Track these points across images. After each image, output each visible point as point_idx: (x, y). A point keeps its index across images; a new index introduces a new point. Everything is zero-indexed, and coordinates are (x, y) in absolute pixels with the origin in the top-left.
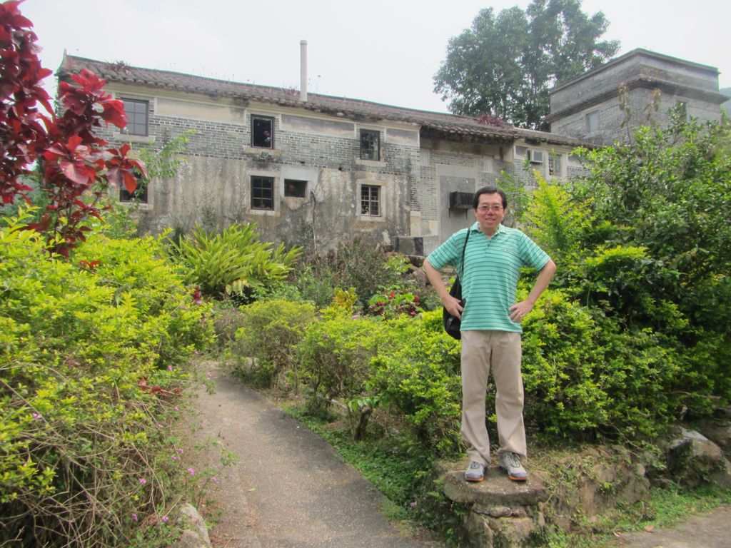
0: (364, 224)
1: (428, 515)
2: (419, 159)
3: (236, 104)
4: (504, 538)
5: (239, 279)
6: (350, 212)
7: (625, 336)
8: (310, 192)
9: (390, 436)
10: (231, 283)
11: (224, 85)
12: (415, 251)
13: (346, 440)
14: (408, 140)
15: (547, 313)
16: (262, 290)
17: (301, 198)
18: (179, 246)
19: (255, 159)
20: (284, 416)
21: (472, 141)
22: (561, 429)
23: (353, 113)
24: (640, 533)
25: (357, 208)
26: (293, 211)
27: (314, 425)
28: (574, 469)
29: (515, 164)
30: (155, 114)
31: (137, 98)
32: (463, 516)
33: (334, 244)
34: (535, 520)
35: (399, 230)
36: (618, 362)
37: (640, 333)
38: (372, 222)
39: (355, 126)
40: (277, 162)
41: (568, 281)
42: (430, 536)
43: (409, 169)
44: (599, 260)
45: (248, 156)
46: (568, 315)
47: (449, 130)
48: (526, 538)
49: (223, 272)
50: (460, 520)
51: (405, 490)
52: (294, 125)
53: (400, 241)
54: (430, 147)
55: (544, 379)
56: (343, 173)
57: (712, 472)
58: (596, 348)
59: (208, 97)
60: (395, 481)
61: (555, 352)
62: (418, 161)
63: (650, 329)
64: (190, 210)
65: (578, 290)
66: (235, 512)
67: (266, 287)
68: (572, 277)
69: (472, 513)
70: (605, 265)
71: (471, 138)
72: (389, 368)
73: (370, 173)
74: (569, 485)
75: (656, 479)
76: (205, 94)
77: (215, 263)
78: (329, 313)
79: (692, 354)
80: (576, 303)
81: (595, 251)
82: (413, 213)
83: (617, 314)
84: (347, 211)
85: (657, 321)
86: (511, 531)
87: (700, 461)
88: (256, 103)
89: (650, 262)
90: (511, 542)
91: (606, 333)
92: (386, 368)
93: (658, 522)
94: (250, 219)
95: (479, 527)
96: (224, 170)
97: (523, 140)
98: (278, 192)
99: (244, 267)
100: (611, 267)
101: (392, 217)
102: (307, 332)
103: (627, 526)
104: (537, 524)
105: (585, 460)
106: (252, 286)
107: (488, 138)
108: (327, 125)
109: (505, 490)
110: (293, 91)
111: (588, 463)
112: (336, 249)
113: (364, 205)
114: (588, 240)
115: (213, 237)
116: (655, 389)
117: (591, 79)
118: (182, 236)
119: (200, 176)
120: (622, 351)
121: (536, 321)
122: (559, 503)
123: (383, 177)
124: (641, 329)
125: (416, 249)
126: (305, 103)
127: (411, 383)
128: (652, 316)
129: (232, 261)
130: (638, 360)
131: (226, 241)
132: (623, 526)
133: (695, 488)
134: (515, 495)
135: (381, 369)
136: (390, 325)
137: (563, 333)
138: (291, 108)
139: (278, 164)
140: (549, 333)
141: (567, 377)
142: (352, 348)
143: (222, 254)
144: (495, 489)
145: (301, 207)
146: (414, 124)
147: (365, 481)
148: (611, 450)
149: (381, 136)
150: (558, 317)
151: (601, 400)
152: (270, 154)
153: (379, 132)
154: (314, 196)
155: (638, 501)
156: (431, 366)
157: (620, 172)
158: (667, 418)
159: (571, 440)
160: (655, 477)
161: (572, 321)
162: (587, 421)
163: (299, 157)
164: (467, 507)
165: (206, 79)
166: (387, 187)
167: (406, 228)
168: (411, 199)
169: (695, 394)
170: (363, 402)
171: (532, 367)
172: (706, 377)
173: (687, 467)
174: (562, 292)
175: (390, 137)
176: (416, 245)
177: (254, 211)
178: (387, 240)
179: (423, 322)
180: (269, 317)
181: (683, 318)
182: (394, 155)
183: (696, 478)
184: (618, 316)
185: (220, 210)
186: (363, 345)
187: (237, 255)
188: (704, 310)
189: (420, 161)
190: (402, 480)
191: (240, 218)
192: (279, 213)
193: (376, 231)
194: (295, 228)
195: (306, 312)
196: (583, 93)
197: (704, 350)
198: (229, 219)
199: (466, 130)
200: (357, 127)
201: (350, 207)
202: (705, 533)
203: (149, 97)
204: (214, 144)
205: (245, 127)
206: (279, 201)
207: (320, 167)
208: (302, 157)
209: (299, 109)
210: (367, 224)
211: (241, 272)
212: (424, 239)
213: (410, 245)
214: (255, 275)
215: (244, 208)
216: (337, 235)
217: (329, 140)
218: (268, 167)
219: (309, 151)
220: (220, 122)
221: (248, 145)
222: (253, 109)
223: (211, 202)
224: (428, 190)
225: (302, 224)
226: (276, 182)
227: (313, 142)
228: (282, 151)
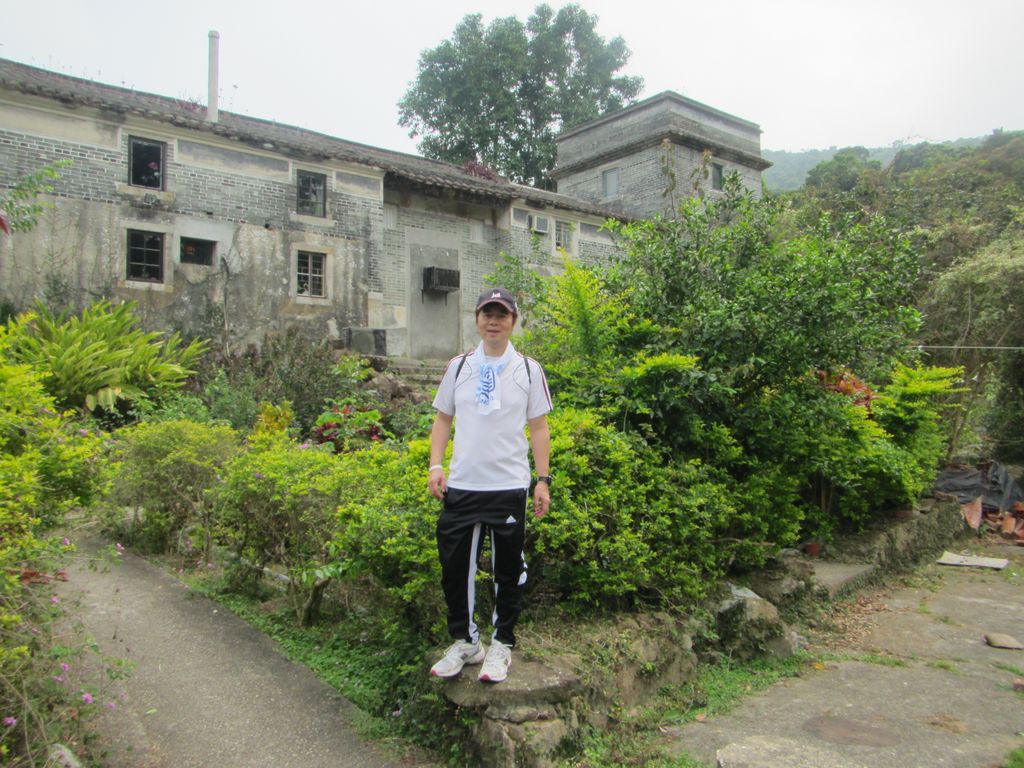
0: (300, 308)
1: (421, 727)
2: (381, 218)
3: (105, 117)
4: (530, 749)
5: (107, 386)
6: (280, 290)
7: (669, 470)
8: (219, 258)
9: (356, 617)
10: (95, 392)
11: (83, 86)
12: (374, 349)
13: (289, 626)
14: (367, 190)
15: (577, 442)
16: (148, 405)
17: (207, 267)
19: (134, 204)
20: (192, 595)
21: (456, 197)
22: (591, 595)
23: (287, 146)
24: (691, 725)
25: (291, 284)
26: (193, 285)
27: (239, 606)
28: (610, 648)
29: (513, 232)
32: (472, 724)
33: (256, 337)
34: (568, 722)
35: (351, 319)
36: (662, 504)
37: (687, 467)
38: (313, 306)
39: (291, 165)
40: (169, 210)
41: (600, 398)
42: (425, 757)
43: (367, 232)
44: (640, 371)
45: (123, 199)
46: (602, 443)
47: (425, 181)
48: (557, 748)
49: (82, 375)
50: (467, 730)
51: (381, 694)
52: (196, 156)
53: (354, 334)
54: (397, 202)
55: (573, 530)
56: (271, 232)
57: (768, 638)
58: (634, 487)
59: (60, 103)
60: (366, 681)
61: (586, 492)
62: (381, 221)
63: (698, 460)
64: (25, 278)
65: (613, 410)
66: (130, 749)
67: (151, 399)
68: (605, 393)
69: (484, 720)
70: (646, 377)
71: (453, 194)
72: (364, 521)
74: (605, 669)
75: (703, 653)
76: (55, 98)
77: (69, 362)
78: (262, 441)
79: (745, 491)
80: (611, 427)
81: (634, 359)
82: (372, 295)
83: (660, 442)
84: (275, 288)
85: (704, 449)
86: (539, 741)
87: (755, 626)
88: (138, 118)
89: (701, 375)
90: (538, 755)
91: (647, 466)
92: (360, 522)
93: (711, 709)
94: (125, 295)
95: (495, 739)
96: (83, 217)
97: (523, 201)
98: (170, 256)
99: (116, 369)
100: (654, 380)
101: (342, 299)
102: (228, 469)
103: (675, 716)
104: (570, 726)
105: (623, 636)
106: (129, 397)
107: (477, 195)
108: (247, 161)
109: (529, 685)
110: (195, 105)
111: (627, 638)
112: (259, 345)
113: (302, 281)
114: (621, 343)
115: (64, 321)
116: (703, 538)
117: (609, 125)
120: (666, 490)
121: (563, 452)
122: (594, 695)
123: (330, 241)
124: (687, 460)
125: (376, 347)
126: (215, 125)
127: (398, 544)
128: (699, 443)
129: (96, 358)
130: (686, 502)
131: (87, 328)
132: (671, 718)
133: (748, 660)
134: (542, 691)
135: (352, 524)
136: (358, 458)
137: (595, 468)
138: (192, 131)
139: (170, 214)
140: (579, 469)
141: (602, 526)
142: (302, 493)
143: (82, 348)
144: (516, 684)
145: (207, 281)
146: (376, 168)
147: (323, 686)
148: (652, 620)
149: (328, 181)
150: (590, 447)
151: (642, 555)
152: (158, 197)
153: (325, 176)
154: (226, 264)
155: (685, 683)
156: (426, 517)
157: (662, 256)
158: (716, 573)
159: (603, 609)
160: (703, 650)
161: (607, 451)
162: (625, 583)
163: (204, 205)
164: (478, 712)
165: (54, 74)
166: (335, 256)
167: (361, 316)
168: (370, 274)
169: (747, 541)
170: (323, 573)
171: (559, 515)
172: (760, 519)
173: (741, 635)
174: (592, 412)
175: (341, 184)
176: (376, 340)
177: (131, 283)
178: (334, 332)
179: (411, 456)
180: (164, 447)
181: (735, 445)
182: (346, 211)
183: (750, 647)
184: (661, 445)
185: (75, 280)
186: (320, 488)
187: (106, 350)
188: (759, 435)
189: (383, 221)
190: (376, 680)
191: (108, 293)
192: (172, 288)
193: (318, 318)
194: (196, 310)
195: (223, 438)
196: (599, 143)
197: (758, 485)
198: (91, 293)
199: (448, 181)
200: (293, 167)
201: (281, 282)
202: (766, 717)
204: (68, 177)
205: (119, 153)
206: (172, 269)
207: (236, 221)
208: (209, 206)
209: (205, 133)
210: (305, 308)
211: (111, 376)
212: (387, 332)
213: (368, 340)
214: (134, 380)
215: (116, 278)
216: (260, 323)
217: (251, 182)
218: (153, 217)
219: (219, 197)
220: (80, 144)
221: (124, 181)
222: (132, 128)
223: (61, 266)
224: (394, 263)
225: (208, 305)
226: (167, 240)
227: (226, 183)
228: (177, 195)
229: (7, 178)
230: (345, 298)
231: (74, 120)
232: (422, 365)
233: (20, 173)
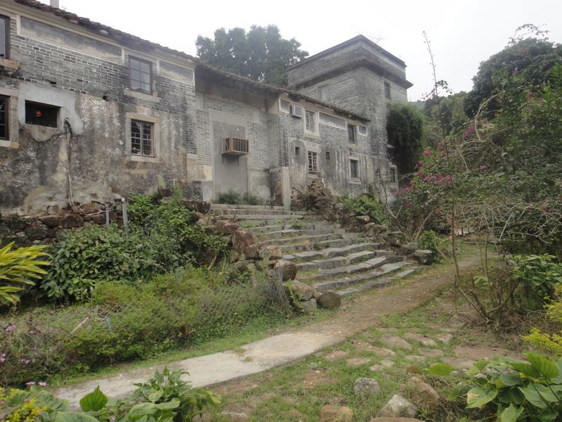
0: (134, 164)
2: (194, 99)
6: (118, 149)
8: (63, 121)
12: (193, 196)
14: (183, 77)
17: (52, 128)
21: (244, 89)
23: (119, 34)
25: (126, 145)
26: (39, 142)
29: (281, 116)
35: (175, 173)
38: (145, 163)
39: (123, 51)
40: (13, 76)
43: (184, 108)
47: (224, 74)
52: (39, 33)
54: (203, 91)
56: (108, 103)
62: (194, 101)
71: (243, 86)
73: (142, 107)
82: (190, 156)
84: (114, 148)
97: (287, 94)
101: (167, 158)
108: (86, 43)
113: (135, 145)
123: (157, 114)
125: (195, 194)
139: (14, 80)
145: (51, 140)
146: (189, 61)
149: (154, 67)
153: (151, 63)
154: (69, 126)
163: (47, 74)
166: (160, 125)
167: (182, 171)
168: (188, 141)
175: (163, 70)
176: (195, 189)
178: (161, 184)
182: (168, 91)
189: (195, 105)
192: (17, 144)
193: (149, 173)
200: (125, 52)
201: (118, 144)
206: (18, 128)
207: (77, 92)
208: (51, 76)
209: (46, 13)
210: (138, 165)
212: (202, 184)
217: (90, 61)
219: (62, 70)
224: (202, 134)
226: (12, 103)
227: (67, 59)
228: (21, 64)
230: (170, 158)
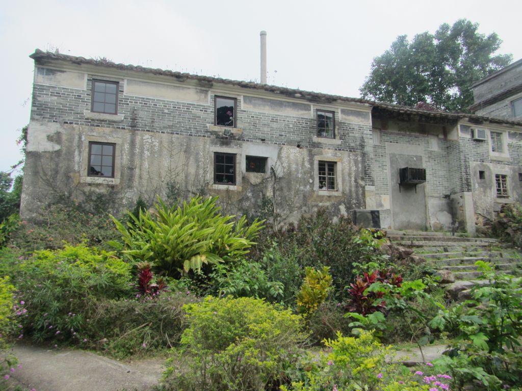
0: (321, 198)
2: (371, 137)
5: (198, 254)
6: (308, 186)
8: (270, 167)
10: (189, 259)
12: (372, 224)
14: (361, 119)
17: (262, 174)
18: (139, 220)
19: (218, 137)
21: (420, 120)
23: (310, 94)
25: (315, 183)
26: (254, 186)
29: (460, 141)
30: (125, 94)
31: (108, 79)
33: (293, 218)
35: (355, 204)
38: (329, 197)
39: (312, 107)
40: (239, 140)
43: (362, 146)
45: (211, 134)
47: (400, 110)
49: (182, 246)
52: (255, 105)
53: (358, 214)
54: (380, 127)
56: (301, 150)
59: (175, 79)
62: (371, 139)
64: (155, 186)
67: (227, 263)
71: (418, 118)
73: (327, 150)
76: (172, 76)
77: (172, 238)
82: (368, 188)
84: (305, 186)
88: (220, 85)
94: (213, 193)
96: (188, 146)
97: (467, 119)
98: (240, 167)
99: (205, 242)
101: (348, 191)
106: (211, 262)
108: (285, 106)
112: (296, 223)
113: (322, 180)
118: (143, 209)
119: (165, 152)
123: (339, 153)
125: (373, 222)
129: (191, 235)
131: (186, 214)
138: (252, 90)
139: (240, 142)
143: (181, 228)
145: (262, 183)
146: (367, 105)
149: (336, 115)
152: (232, 132)
153: (334, 112)
154: (274, 171)
163: (260, 135)
166: (342, 163)
167: (361, 202)
168: (366, 174)
175: (344, 116)
176: (373, 218)
177: (216, 186)
178: (344, 213)
182: (348, 134)
185: (184, 185)
187: (195, 229)
191: (203, 192)
192: (241, 188)
193: (333, 204)
194: (256, 201)
196: (506, 83)
198: (193, 193)
200: (313, 107)
201: (309, 182)
203: (118, 78)
204: (180, 122)
205: (209, 107)
206: (241, 176)
207: (279, 144)
208: (263, 135)
209: (259, 90)
210: (324, 198)
211: (201, 247)
212: (380, 213)
213: (367, 218)
214: (216, 250)
215: (207, 183)
216: (296, 209)
217: (288, 119)
218: (230, 144)
219: (269, 130)
220: (186, 102)
221: (212, 123)
222: (217, 90)
223: (176, 177)
224: (379, 167)
225: (263, 198)
226: (238, 159)
227: (272, 121)
228: (243, 130)
229: (146, 125)
230: (350, 191)
231: (183, 88)
232: (404, 234)
233: (153, 122)
